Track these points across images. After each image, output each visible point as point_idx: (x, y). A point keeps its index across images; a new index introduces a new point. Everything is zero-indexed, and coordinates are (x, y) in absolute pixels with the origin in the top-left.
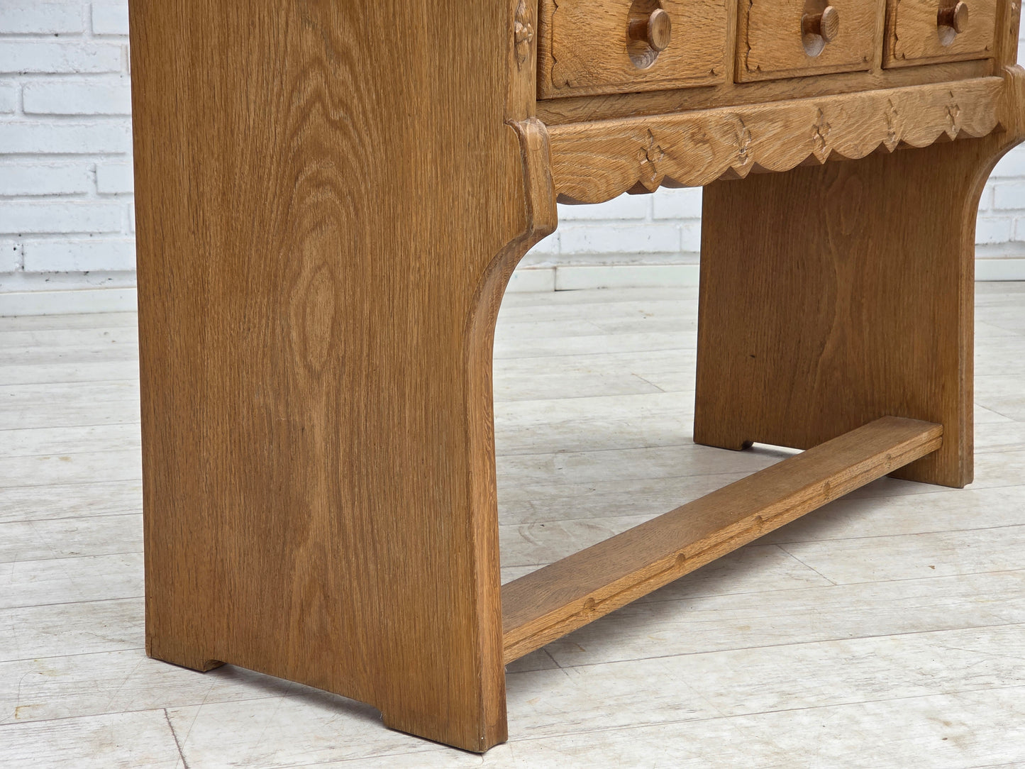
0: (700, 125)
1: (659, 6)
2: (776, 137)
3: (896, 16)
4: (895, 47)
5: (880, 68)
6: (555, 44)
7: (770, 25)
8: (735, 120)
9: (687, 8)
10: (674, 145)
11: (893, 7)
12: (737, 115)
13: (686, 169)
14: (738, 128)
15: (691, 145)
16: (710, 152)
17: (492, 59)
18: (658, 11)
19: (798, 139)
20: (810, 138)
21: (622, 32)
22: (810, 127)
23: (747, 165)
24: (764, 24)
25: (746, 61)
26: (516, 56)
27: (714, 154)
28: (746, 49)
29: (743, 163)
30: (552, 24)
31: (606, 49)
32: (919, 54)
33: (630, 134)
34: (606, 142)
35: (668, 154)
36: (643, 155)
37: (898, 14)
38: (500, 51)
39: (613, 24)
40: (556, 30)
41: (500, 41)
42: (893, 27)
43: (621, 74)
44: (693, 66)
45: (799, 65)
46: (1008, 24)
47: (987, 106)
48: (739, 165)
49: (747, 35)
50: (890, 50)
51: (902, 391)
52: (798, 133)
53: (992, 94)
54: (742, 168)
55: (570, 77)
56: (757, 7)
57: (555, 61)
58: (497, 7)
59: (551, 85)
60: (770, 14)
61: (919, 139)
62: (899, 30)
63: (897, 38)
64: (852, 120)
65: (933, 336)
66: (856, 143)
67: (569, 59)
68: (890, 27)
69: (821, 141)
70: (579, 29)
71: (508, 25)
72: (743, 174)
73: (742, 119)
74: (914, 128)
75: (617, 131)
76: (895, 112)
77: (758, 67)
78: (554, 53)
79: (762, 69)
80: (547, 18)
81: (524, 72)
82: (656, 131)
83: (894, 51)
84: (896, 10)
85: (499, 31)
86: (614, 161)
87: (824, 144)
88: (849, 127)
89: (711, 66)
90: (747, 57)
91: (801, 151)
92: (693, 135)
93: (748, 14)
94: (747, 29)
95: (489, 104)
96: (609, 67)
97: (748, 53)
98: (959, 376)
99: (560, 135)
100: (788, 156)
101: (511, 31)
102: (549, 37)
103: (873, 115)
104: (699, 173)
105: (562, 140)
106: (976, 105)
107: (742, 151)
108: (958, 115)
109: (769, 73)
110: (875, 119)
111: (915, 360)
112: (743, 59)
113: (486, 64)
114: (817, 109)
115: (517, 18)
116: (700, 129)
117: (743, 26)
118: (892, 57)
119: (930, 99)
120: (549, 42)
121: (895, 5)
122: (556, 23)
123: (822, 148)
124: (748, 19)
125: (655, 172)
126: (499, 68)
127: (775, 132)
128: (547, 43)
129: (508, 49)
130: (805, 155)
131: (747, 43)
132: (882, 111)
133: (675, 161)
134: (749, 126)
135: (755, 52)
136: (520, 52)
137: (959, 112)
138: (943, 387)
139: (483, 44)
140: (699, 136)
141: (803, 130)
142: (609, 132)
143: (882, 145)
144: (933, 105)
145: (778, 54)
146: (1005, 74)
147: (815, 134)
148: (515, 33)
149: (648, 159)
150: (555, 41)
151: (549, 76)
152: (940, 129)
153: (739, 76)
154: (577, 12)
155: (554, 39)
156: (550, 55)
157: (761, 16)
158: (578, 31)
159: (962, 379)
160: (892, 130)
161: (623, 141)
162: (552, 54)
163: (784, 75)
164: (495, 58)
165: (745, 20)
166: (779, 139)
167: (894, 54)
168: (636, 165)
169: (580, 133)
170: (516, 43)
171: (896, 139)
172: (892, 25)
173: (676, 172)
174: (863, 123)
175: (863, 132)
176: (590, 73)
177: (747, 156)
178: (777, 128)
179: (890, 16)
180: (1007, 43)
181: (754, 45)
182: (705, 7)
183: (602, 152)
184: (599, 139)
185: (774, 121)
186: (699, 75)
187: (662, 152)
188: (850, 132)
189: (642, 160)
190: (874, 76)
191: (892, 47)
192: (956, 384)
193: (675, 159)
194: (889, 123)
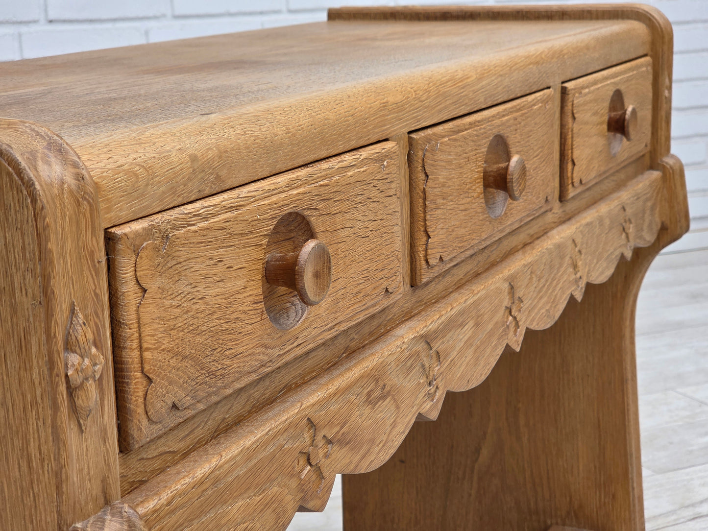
0: (376, 376)
1: (312, 235)
2: (468, 344)
3: (572, 137)
4: (572, 173)
5: (558, 201)
6: (147, 355)
7: (450, 198)
8: (421, 346)
9: (348, 216)
10: (345, 423)
11: (568, 129)
12: (422, 336)
13: (365, 448)
14: (423, 354)
15: (367, 411)
16: (393, 408)
17: (27, 423)
18: (311, 245)
19: (491, 334)
20: (503, 326)
21: (256, 289)
22: (502, 310)
23: (438, 401)
24: (444, 199)
25: (426, 255)
26: (74, 409)
27: (398, 407)
28: (425, 238)
29: (432, 400)
30: (139, 322)
31: (233, 326)
32: (593, 174)
33: (281, 440)
34: (246, 473)
35: (339, 440)
36: (302, 461)
37: (575, 135)
38: (40, 410)
39: (241, 283)
40: (147, 331)
41: (38, 393)
42: (570, 151)
43: (259, 354)
44: (362, 295)
45: (484, 236)
46: (663, 113)
47: (653, 208)
48: (429, 406)
49: (425, 220)
50: (568, 178)
51: (568, 499)
52: (490, 326)
53: (655, 194)
54: (432, 408)
55: (178, 394)
56: (434, 180)
57: (150, 380)
58: (26, 332)
59: (145, 422)
60: (450, 183)
61: (602, 273)
62: (576, 153)
63: (574, 164)
64: (543, 281)
65: (600, 444)
66: (547, 308)
67: (174, 368)
68: (566, 152)
69: (514, 323)
70: (188, 311)
71: (51, 365)
72: (434, 416)
73: (427, 340)
74: (597, 263)
75: (262, 446)
76: (580, 252)
77: (441, 258)
78: (147, 367)
79: (444, 259)
80: (129, 315)
81: (91, 429)
82: (319, 417)
83: (572, 179)
84: (572, 131)
85: (35, 376)
86: (261, 496)
87: (517, 325)
88: (540, 291)
89: (384, 286)
90: (426, 250)
91: (495, 347)
92: (369, 394)
93: (424, 192)
94: (425, 212)
95: (29, 501)
96: (240, 350)
97: (427, 245)
98: (631, 484)
99: (169, 504)
100: (482, 363)
101: (57, 375)
102: (135, 345)
103: (561, 265)
104: (381, 444)
105: (173, 512)
106: (644, 212)
107: (430, 384)
108: (631, 229)
109: (451, 260)
110: (562, 269)
111: (581, 468)
112: (422, 254)
113: (17, 432)
114: (506, 285)
115: (69, 346)
116: (377, 381)
117: (419, 210)
118: (570, 186)
119: (607, 222)
120: (136, 353)
121: (570, 125)
122: (145, 318)
123: (515, 331)
124: (425, 199)
125: (323, 478)
126: (43, 440)
127: (466, 338)
128: (131, 356)
129: (55, 407)
130: (500, 351)
131: (426, 232)
132: (569, 256)
133: (348, 446)
134: (437, 345)
135: (435, 240)
136: (79, 402)
137: (631, 226)
138: (614, 496)
139: (8, 395)
140: (377, 393)
141: (495, 320)
142: (248, 454)
143: (572, 298)
144: (610, 229)
145: (461, 231)
146: (662, 168)
147: (508, 318)
148: (67, 376)
149: (310, 465)
150: (147, 349)
151: (140, 410)
152: (618, 253)
153: (418, 278)
154: (182, 287)
155: (145, 345)
156: (139, 374)
157: (439, 190)
158: (185, 316)
159: (633, 489)
160: (578, 275)
161: (273, 456)
162: (142, 372)
163: (468, 253)
164: (32, 421)
165: (421, 201)
166: (471, 345)
167: (573, 183)
168: (294, 483)
169: (201, 482)
170: (71, 391)
171: (582, 284)
172: (568, 150)
173: (351, 462)
174: (553, 280)
175: (553, 291)
176: (212, 374)
177: (437, 388)
178: (467, 331)
179: (565, 139)
180: (662, 133)
181: (433, 231)
182: (372, 205)
183: (240, 495)
184: (235, 474)
185: (464, 323)
186: (369, 304)
187: (330, 442)
188: (541, 298)
189: (303, 469)
190: (554, 213)
191: (569, 174)
192: (628, 493)
193: (348, 443)
194: (575, 266)
